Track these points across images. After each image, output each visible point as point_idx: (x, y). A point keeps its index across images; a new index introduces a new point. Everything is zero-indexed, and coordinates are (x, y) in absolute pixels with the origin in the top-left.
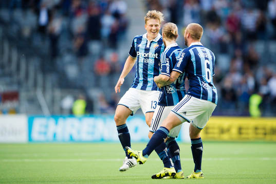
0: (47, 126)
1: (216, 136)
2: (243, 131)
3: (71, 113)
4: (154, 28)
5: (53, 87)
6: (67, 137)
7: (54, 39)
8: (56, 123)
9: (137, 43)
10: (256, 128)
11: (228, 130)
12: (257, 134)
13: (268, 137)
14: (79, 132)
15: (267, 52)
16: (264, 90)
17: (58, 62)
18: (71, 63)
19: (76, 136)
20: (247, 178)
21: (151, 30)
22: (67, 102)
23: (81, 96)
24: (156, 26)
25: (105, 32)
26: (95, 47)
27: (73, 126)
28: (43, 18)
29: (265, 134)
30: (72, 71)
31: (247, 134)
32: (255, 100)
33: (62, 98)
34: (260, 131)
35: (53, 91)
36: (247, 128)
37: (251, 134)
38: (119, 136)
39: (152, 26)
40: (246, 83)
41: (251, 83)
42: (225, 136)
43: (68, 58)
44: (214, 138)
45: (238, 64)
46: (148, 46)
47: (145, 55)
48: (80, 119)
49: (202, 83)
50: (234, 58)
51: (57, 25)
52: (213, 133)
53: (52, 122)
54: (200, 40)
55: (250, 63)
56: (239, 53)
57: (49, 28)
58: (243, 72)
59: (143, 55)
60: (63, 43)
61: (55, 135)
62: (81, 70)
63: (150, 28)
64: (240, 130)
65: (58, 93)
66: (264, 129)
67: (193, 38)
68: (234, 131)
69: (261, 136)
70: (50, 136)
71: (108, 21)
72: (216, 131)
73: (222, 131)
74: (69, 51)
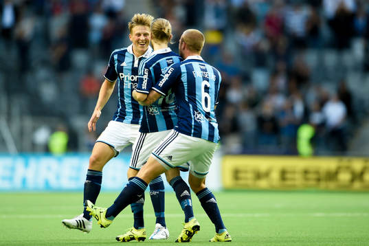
0: (13, 169)
1: (250, 182)
2: (289, 176)
3: (47, 150)
4: (142, 38)
5: (22, 114)
6: (41, 184)
7: (24, 47)
8: (27, 165)
9: (118, 60)
10: (306, 172)
11: (267, 174)
12: (307, 179)
13: (323, 185)
14: (58, 177)
15: (321, 65)
16: (316, 118)
17: (29, 79)
18: (47, 80)
19: (54, 183)
20: (293, 241)
21: (138, 42)
22: (42, 135)
23: (60, 126)
24: (145, 35)
25: (95, 36)
26: (80, 58)
27: (49, 168)
28: (8, 17)
29: (319, 180)
30: (48, 92)
31: (293, 179)
32: (306, 133)
33: (35, 129)
34: (312, 176)
35: (21, 119)
36: (294, 172)
37: (298, 180)
38: (86, 184)
39: (139, 35)
40: (292, 108)
41: (299, 108)
42: (263, 183)
43: (42, 73)
44: (247, 185)
45: (281, 82)
46: (136, 65)
47: (132, 78)
48: (59, 159)
49: (194, 115)
50: (274, 74)
51: (28, 27)
52: (246, 179)
53: (19, 163)
54: (200, 52)
55: (298, 80)
56: (282, 66)
57: (17, 31)
58: (288, 93)
59: (130, 78)
60: (36, 53)
61: (24, 181)
62: (60, 90)
63: (137, 38)
64: (283, 174)
65: (28, 123)
66: (317, 172)
67: (190, 50)
68: (275, 176)
69: (312, 183)
70: (17, 182)
71: (98, 22)
72: (250, 175)
73: (259, 176)
74: (45, 63)
